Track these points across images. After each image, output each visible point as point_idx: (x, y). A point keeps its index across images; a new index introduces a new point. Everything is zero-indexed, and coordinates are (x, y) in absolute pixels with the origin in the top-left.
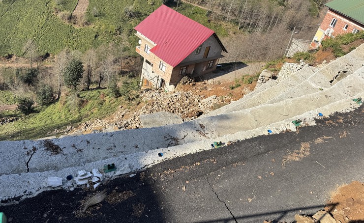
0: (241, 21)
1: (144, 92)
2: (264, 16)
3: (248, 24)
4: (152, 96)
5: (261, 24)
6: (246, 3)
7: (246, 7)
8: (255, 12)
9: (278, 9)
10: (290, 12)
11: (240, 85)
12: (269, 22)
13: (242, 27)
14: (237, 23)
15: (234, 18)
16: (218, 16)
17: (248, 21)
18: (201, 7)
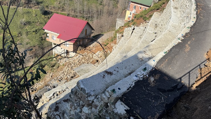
0: (85, 16)
1: (59, 60)
2: (95, 12)
3: (89, 17)
4: (65, 61)
5: (95, 16)
6: (85, 7)
7: (86, 9)
8: (91, 10)
9: (100, 7)
10: (106, 8)
11: (108, 43)
12: (98, 14)
13: (86, 19)
14: (84, 17)
15: (81, 15)
16: (73, 16)
17: (88, 16)
18: (63, 12)
